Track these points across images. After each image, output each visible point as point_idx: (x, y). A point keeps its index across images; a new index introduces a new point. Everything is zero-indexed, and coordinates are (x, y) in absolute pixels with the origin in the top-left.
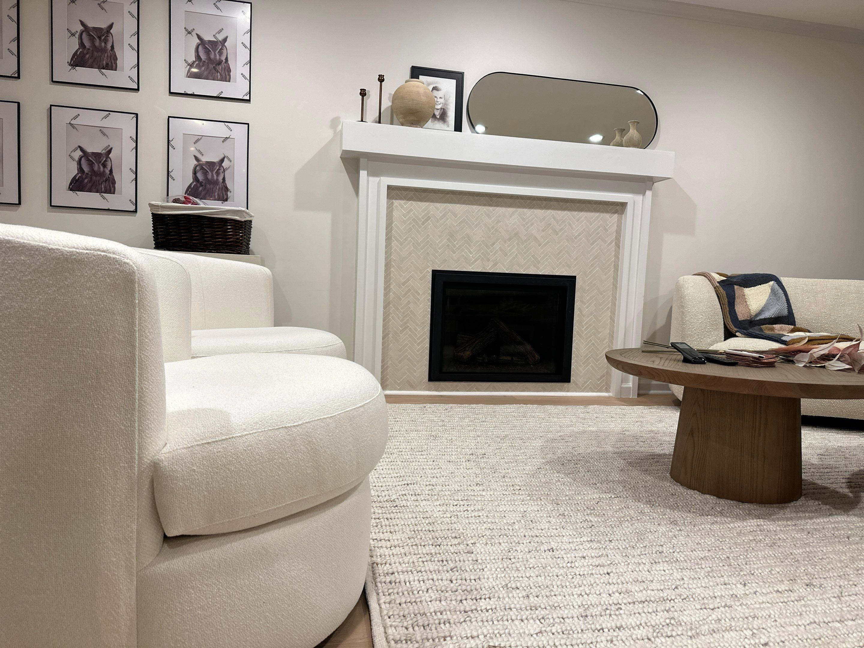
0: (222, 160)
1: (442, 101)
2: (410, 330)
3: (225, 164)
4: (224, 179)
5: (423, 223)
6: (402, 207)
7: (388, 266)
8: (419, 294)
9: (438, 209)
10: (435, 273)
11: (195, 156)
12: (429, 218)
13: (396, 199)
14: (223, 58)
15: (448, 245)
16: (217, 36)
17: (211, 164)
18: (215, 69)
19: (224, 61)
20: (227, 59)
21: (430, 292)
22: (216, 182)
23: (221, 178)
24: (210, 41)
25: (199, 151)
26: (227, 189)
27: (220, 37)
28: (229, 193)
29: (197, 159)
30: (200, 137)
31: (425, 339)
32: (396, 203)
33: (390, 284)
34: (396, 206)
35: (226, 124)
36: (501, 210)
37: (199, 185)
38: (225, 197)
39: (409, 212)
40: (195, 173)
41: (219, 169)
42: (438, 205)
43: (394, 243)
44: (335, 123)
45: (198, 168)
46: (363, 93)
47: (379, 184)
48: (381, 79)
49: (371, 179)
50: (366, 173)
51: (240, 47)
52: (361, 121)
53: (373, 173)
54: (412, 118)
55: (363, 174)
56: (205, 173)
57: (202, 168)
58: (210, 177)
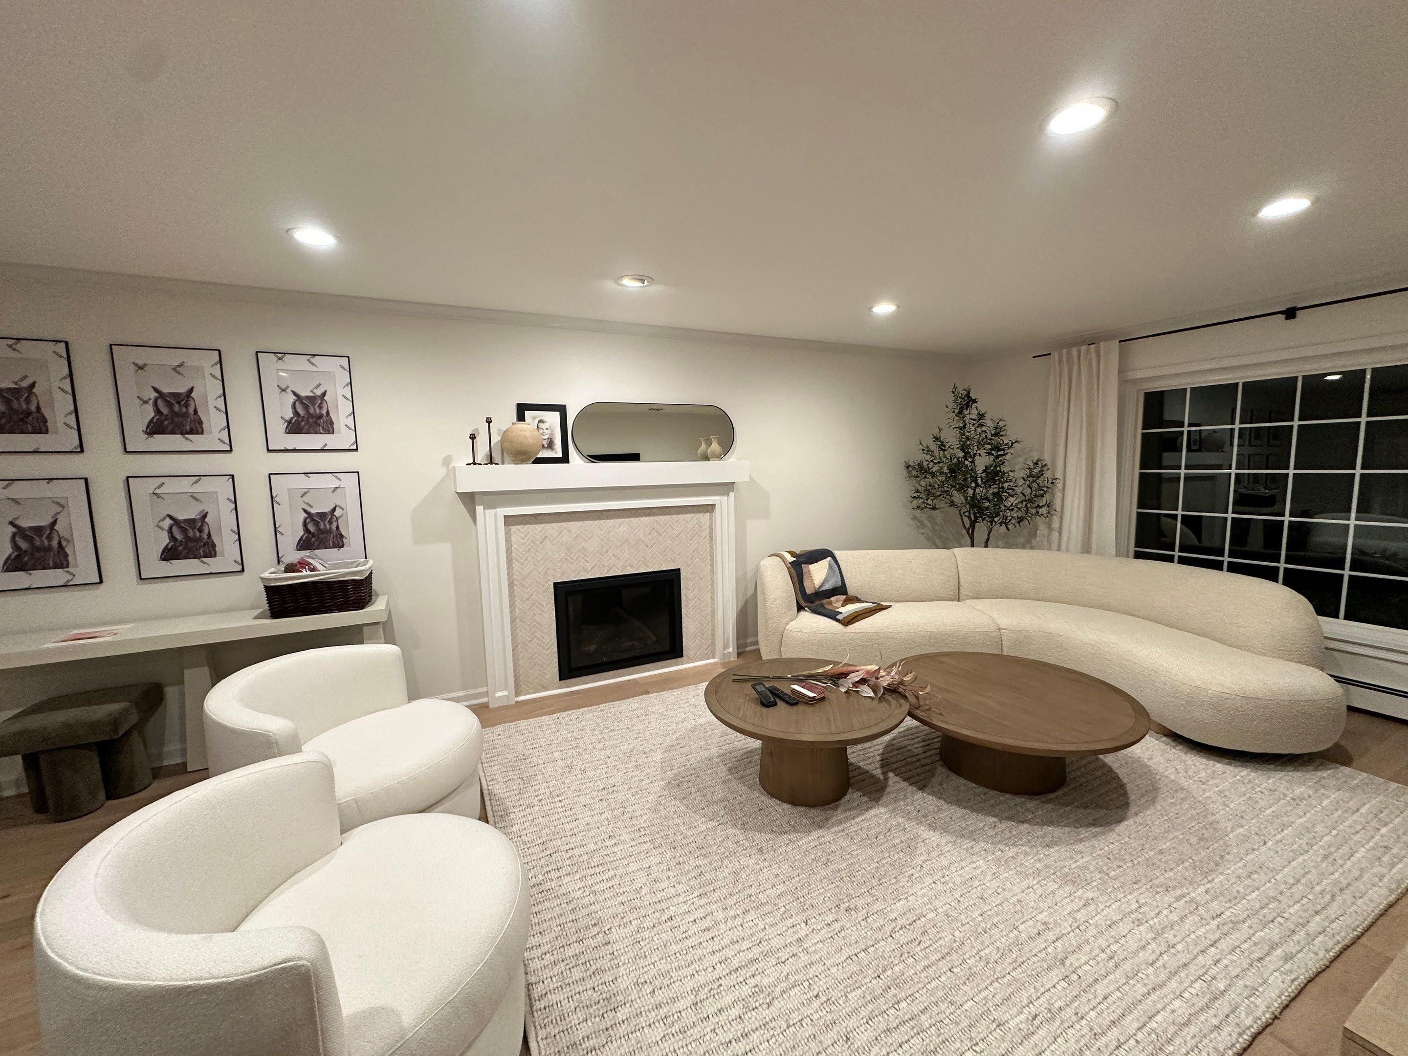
0: (334, 510)
1: (548, 431)
2: (538, 639)
3: (338, 513)
4: (338, 527)
5: (541, 543)
6: (520, 531)
7: (511, 585)
8: (543, 606)
9: (554, 529)
10: (556, 585)
11: (303, 509)
12: (546, 537)
13: (514, 525)
14: (324, 412)
15: (566, 559)
16: (315, 391)
17: (322, 515)
18: (316, 423)
19: (325, 414)
20: (328, 413)
21: (553, 602)
22: (330, 531)
23: (334, 527)
24: (307, 397)
25: (308, 504)
26: (342, 536)
27: (319, 392)
28: (344, 539)
29: (305, 511)
30: (306, 490)
31: (552, 644)
32: (513, 528)
33: (515, 602)
34: (514, 532)
35: (335, 474)
36: (611, 522)
37: (310, 536)
38: (341, 544)
39: (525, 536)
40: (305, 525)
41: (331, 518)
42: (553, 525)
43: (516, 565)
44: (447, 461)
45: (308, 520)
46: (473, 437)
47: (495, 515)
48: (489, 421)
49: (487, 511)
50: (482, 507)
51: (341, 400)
52: (474, 463)
53: (489, 506)
54: (521, 457)
55: (479, 509)
56: (317, 524)
57: (313, 520)
58: (322, 527)
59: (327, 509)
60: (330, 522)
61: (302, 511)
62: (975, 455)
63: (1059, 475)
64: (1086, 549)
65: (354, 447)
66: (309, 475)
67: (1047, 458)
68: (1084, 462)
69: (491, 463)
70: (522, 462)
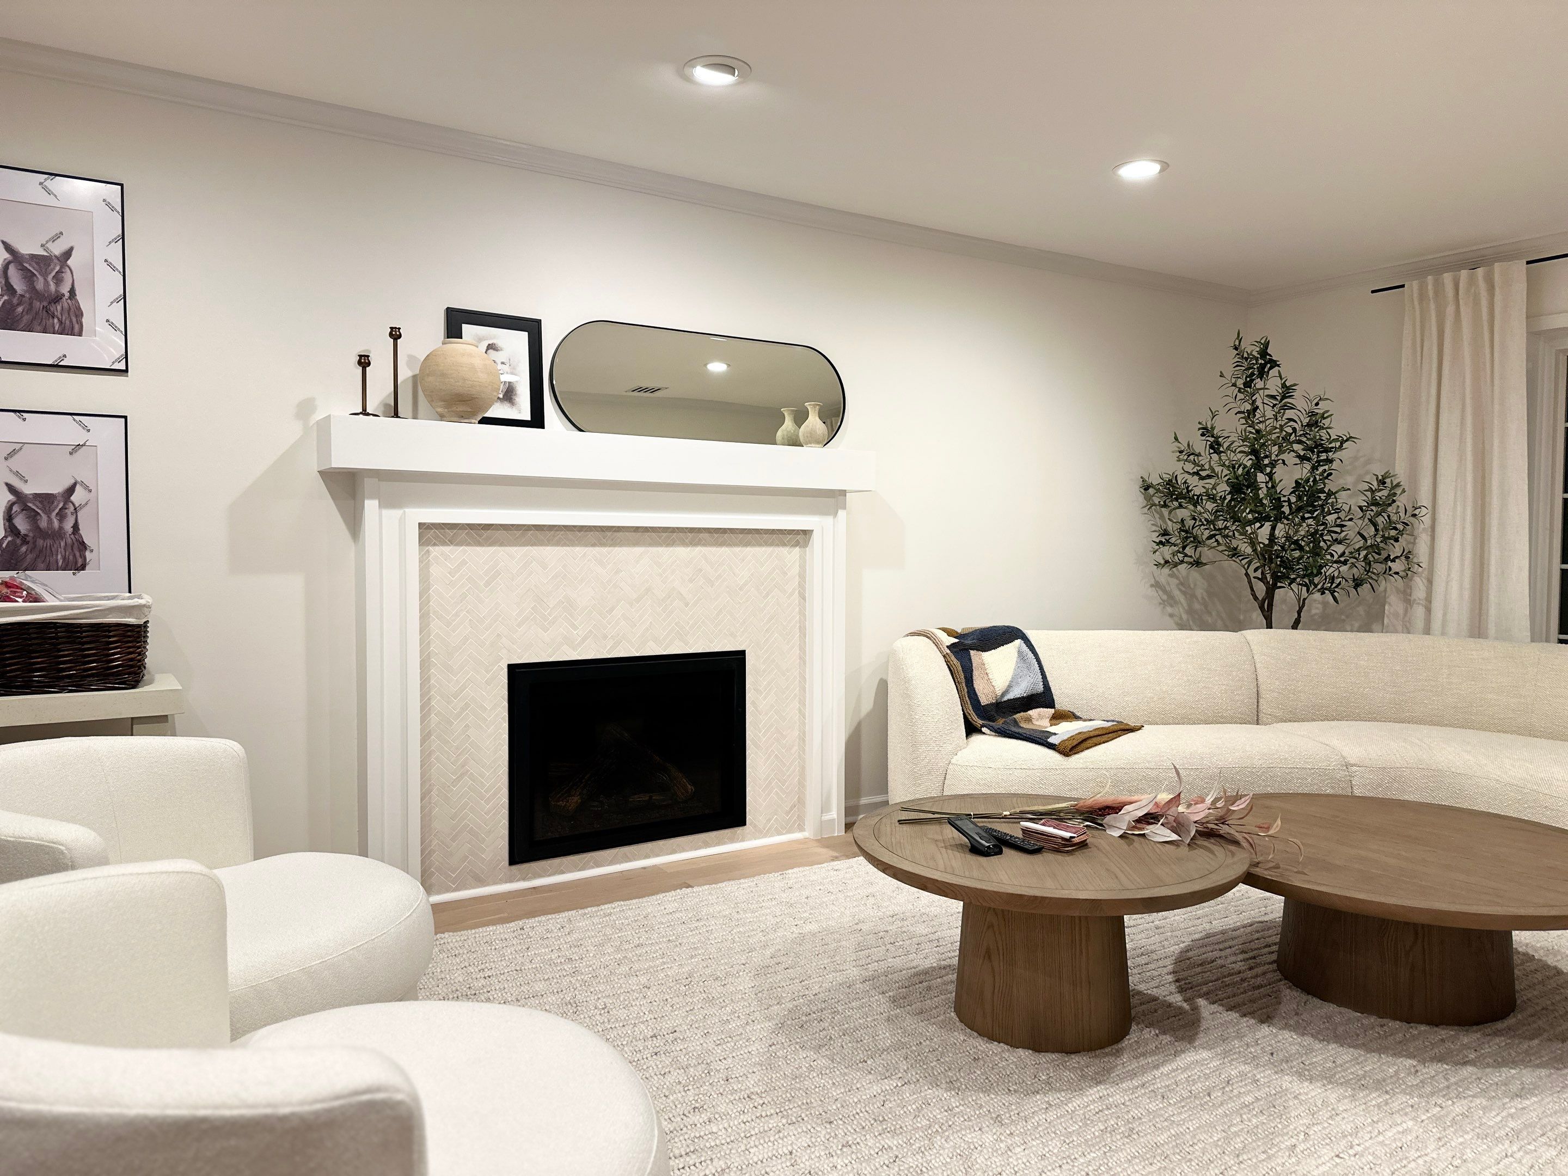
0: (71, 490)
1: (506, 368)
2: (470, 776)
3: (77, 498)
4: (76, 527)
5: (487, 584)
6: (448, 558)
7: (425, 665)
8: (484, 710)
9: (513, 556)
10: (512, 669)
11: (7, 484)
13: (435, 545)
14: (65, 290)
15: (534, 619)
16: (49, 245)
17: (46, 499)
18: (46, 310)
19: (67, 295)
20: (72, 292)
21: (506, 704)
22: (60, 534)
23: (68, 526)
24: (33, 256)
25: (17, 474)
26: (83, 546)
27: (57, 249)
28: (88, 554)
29: (11, 488)
30: (17, 447)
31: (499, 789)
32: (436, 551)
33: (429, 699)
34: (437, 557)
35: (76, 417)
37: (18, 541)
38: (80, 561)
39: (458, 568)
40: (9, 517)
41: (64, 508)
43: (437, 625)
44: (305, 408)
45: (15, 508)
46: (364, 362)
47: (402, 521)
48: (395, 335)
49: (386, 512)
50: (376, 502)
51: (101, 270)
52: (364, 413)
53: (388, 502)
54: (461, 408)
55: (371, 506)
56: (33, 517)
57: (25, 508)
58: (43, 523)
59: (56, 488)
60: (62, 516)
61: (5, 488)
62: (1273, 465)
63: (1424, 498)
64: (1477, 629)
65: (122, 366)
66: (25, 415)
67: (1401, 472)
68: (1469, 478)
69: (396, 415)
70: (462, 417)
